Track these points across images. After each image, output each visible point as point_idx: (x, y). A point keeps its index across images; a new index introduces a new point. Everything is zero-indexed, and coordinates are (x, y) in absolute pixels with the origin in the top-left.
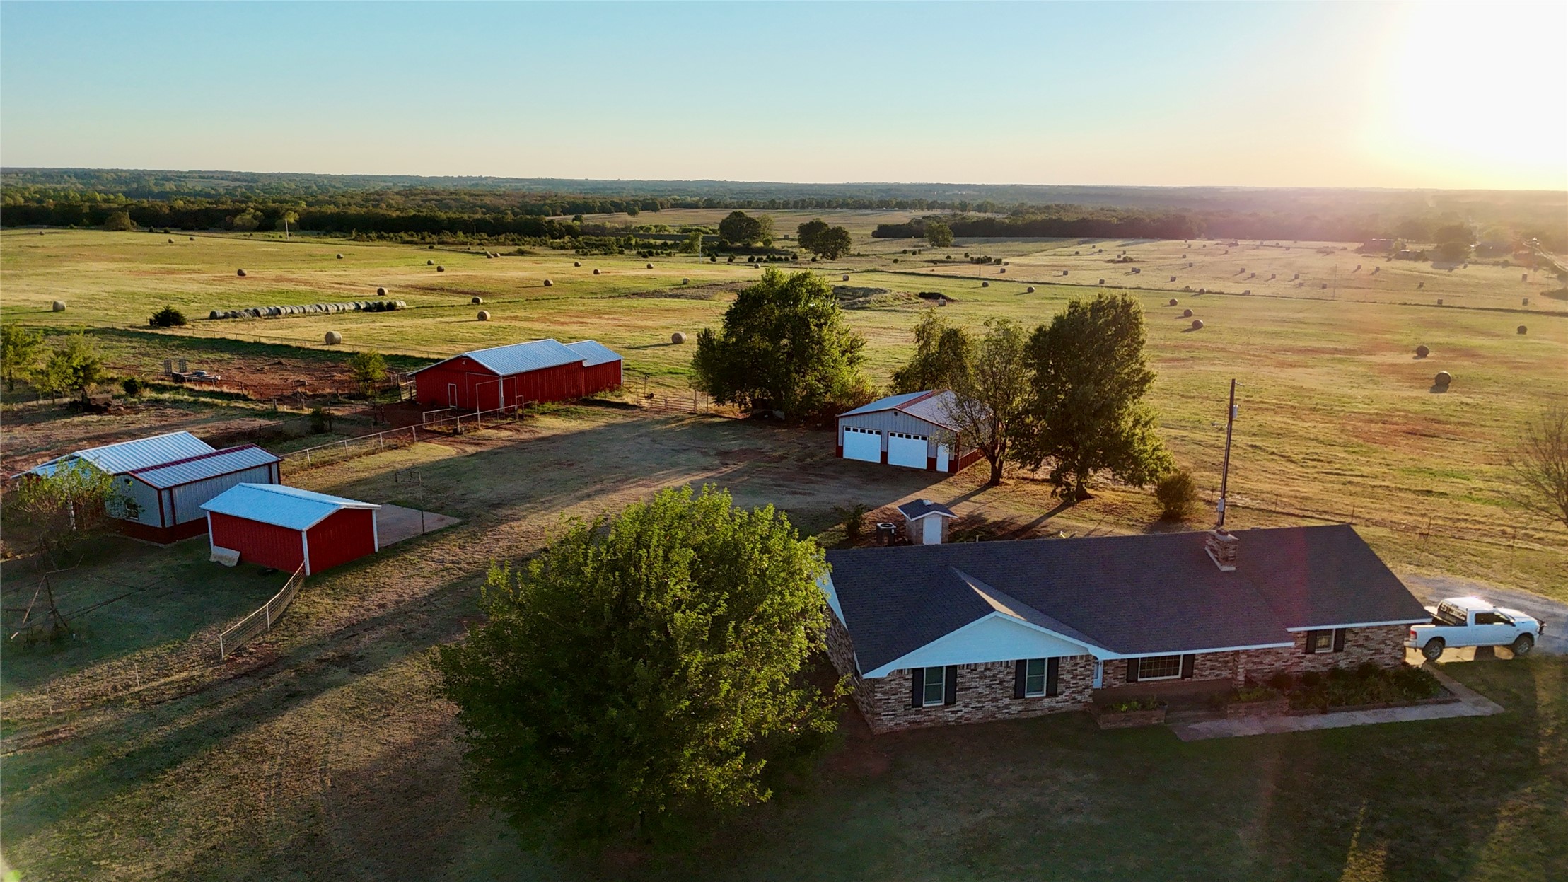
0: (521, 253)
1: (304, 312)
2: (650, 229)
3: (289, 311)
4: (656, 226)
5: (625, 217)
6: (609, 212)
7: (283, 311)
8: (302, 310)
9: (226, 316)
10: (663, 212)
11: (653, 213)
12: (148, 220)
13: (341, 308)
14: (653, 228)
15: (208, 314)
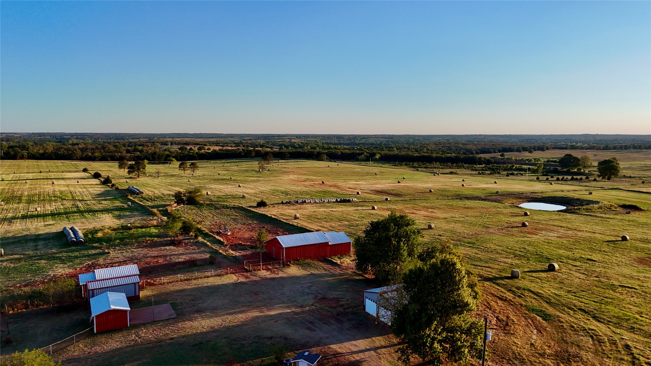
0: (451, 173)
1: (315, 202)
2: (532, 160)
3: (309, 201)
4: (535, 159)
5: (527, 154)
6: (520, 151)
7: (307, 201)
8: (314, 201)
9: (287, 203)
10: (547, 151)
11: (542, 152)
12: (333, 157)
13: (330, 201)
14: (533, 160)
15: (281, 202)
